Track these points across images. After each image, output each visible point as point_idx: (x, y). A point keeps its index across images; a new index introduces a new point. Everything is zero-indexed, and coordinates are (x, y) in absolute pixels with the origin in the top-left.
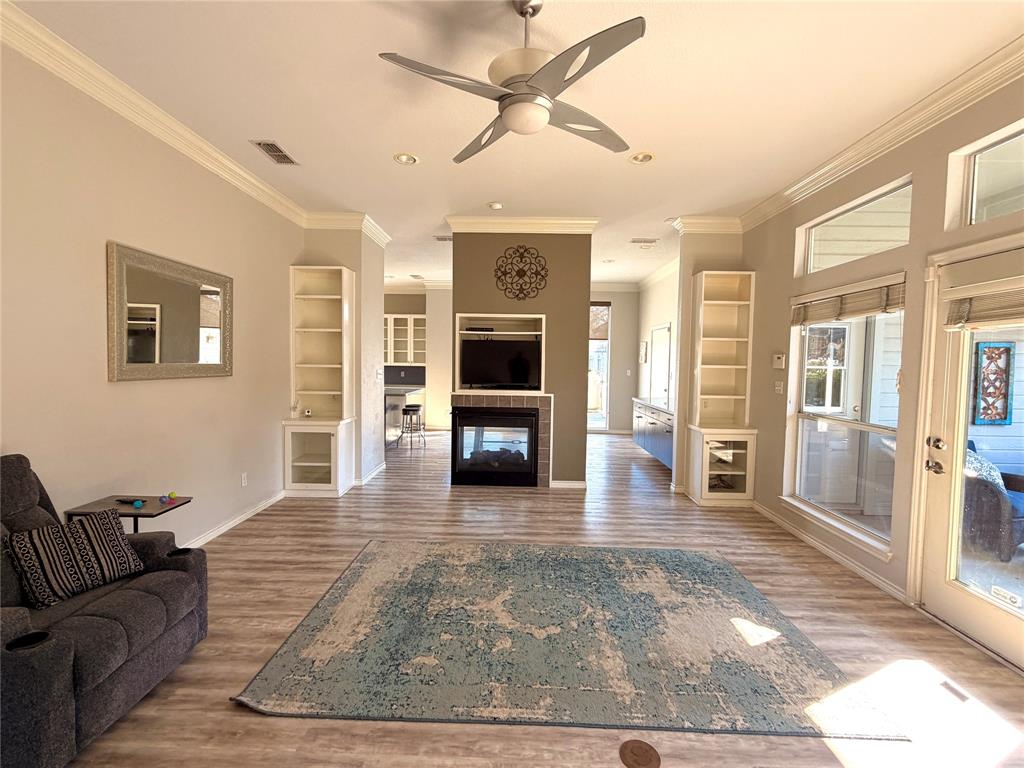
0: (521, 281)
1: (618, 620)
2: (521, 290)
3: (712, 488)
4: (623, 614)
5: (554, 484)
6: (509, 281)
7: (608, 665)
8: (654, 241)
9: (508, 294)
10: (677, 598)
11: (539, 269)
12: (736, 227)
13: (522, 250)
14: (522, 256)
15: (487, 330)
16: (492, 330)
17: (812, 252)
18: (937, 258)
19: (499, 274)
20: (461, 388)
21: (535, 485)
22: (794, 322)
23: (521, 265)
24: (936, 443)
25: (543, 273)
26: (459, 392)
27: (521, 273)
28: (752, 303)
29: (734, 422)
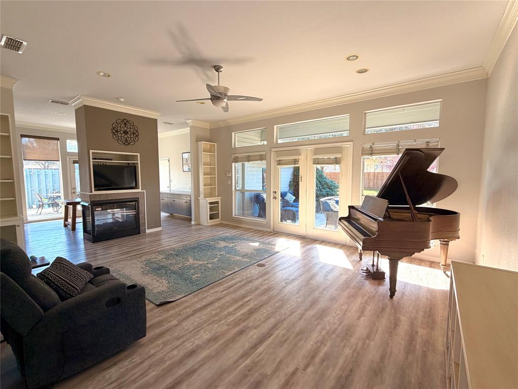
0: (126, 136)
2: (126, 141)
3: (211, 218)
5: (148, 231)
6: (120, 135)
8: (172, 124)
9: (120, 142)
10: (233, 244)
11: (135, 131)
12: (207, 126)
13: (125, 121)
14: (125, 124)
15: (109, 160)
16: (112, 160)
17: (236, 140)
18: (273, 149)
19: (114, 131)
20: (95, 190)
21: (139, 233)
22: (233, 162)
23: (126, 129)
24: (275, 192)
25: (137, 133)
26: (94, 193)
27: (126, 132)
28: (216, 154)
29: (211, 195)
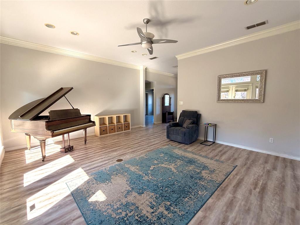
1: (141, 179)
4: (142, 181)
7: (134, 168)
10: (130, 199)
